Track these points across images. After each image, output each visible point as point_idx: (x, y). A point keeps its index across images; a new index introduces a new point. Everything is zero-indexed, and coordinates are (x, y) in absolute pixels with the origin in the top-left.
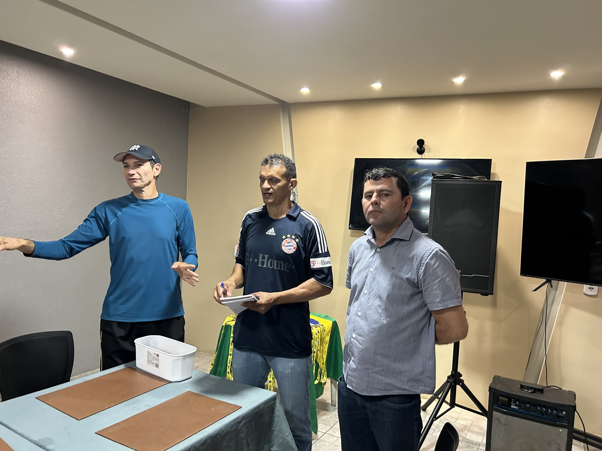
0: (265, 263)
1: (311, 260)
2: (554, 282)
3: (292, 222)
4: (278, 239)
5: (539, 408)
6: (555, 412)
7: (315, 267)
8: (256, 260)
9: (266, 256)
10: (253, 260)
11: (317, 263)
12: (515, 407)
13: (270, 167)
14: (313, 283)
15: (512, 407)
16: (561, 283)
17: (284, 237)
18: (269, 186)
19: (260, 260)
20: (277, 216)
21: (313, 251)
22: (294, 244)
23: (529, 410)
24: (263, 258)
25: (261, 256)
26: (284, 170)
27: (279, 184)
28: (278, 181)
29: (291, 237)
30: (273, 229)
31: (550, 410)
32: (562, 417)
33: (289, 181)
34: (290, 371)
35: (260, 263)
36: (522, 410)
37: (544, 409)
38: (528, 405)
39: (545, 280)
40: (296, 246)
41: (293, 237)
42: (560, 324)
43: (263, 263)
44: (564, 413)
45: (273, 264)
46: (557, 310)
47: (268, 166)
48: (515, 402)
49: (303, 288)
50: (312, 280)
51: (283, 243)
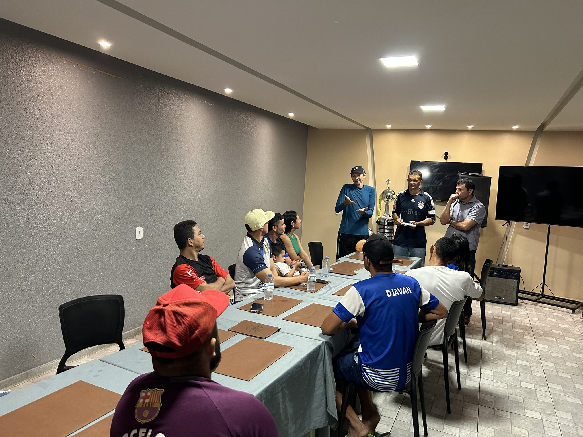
0: (411, 212)
1: (429, 211)
2: (511, 222)
3: (421, 197)
4: (416, 203)
5: (506, 272)
6: (512, 273)
7: (430, 214)
8: (407, 212)
9: (411, 210)
10: (406, 211)
11: (431, 212)
12: (496, 273)
13: (414, 176)
14: (430, 219)
15: (495, 273)
16: (513, 222)
17: (419, 202)
18: (413, 183)
19: (409, 211)
20: (414, 194)
21: (430, 208)
22: (423, 205)
23: (502, 274)
24: (410, 210)
25: (409, 210)
26: (419, 176)
27: (417, 182)
28: (417, 181)
29: (421, 202)
30: (414, 199)
31: (510, 273)
32: (515, 275)
33: (420, 181)
34: (420, 252)
35: (409, 212)
36: (498, 275)
37: (508, 273)
38: (501, 272)
39: (507, 221)
40: (423, 206)
41: (422, 202)
42: (512, 242)
43: (410, 213)
44: (516, 273)
45: (414, 212)
46: (511, 235)
47: (413, 175)
48: (496, 271)
49: (426, 221)
50: (429, 218)
51: (418, 205)
